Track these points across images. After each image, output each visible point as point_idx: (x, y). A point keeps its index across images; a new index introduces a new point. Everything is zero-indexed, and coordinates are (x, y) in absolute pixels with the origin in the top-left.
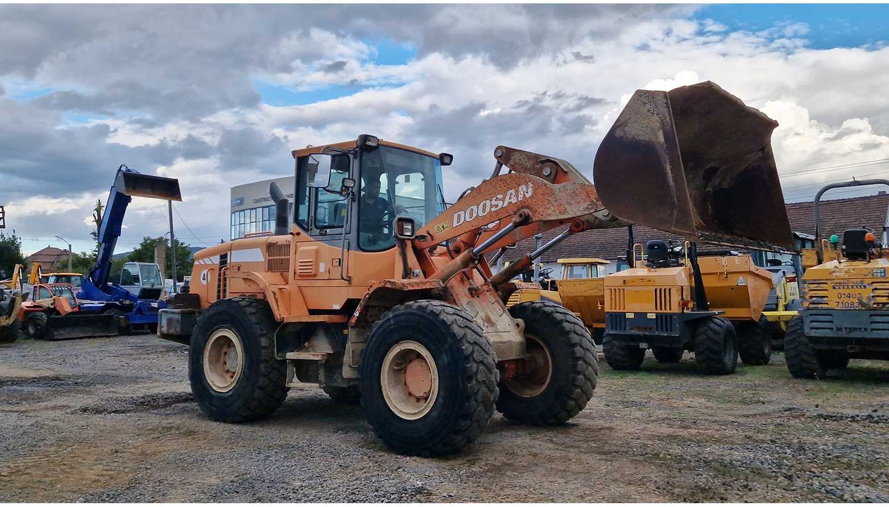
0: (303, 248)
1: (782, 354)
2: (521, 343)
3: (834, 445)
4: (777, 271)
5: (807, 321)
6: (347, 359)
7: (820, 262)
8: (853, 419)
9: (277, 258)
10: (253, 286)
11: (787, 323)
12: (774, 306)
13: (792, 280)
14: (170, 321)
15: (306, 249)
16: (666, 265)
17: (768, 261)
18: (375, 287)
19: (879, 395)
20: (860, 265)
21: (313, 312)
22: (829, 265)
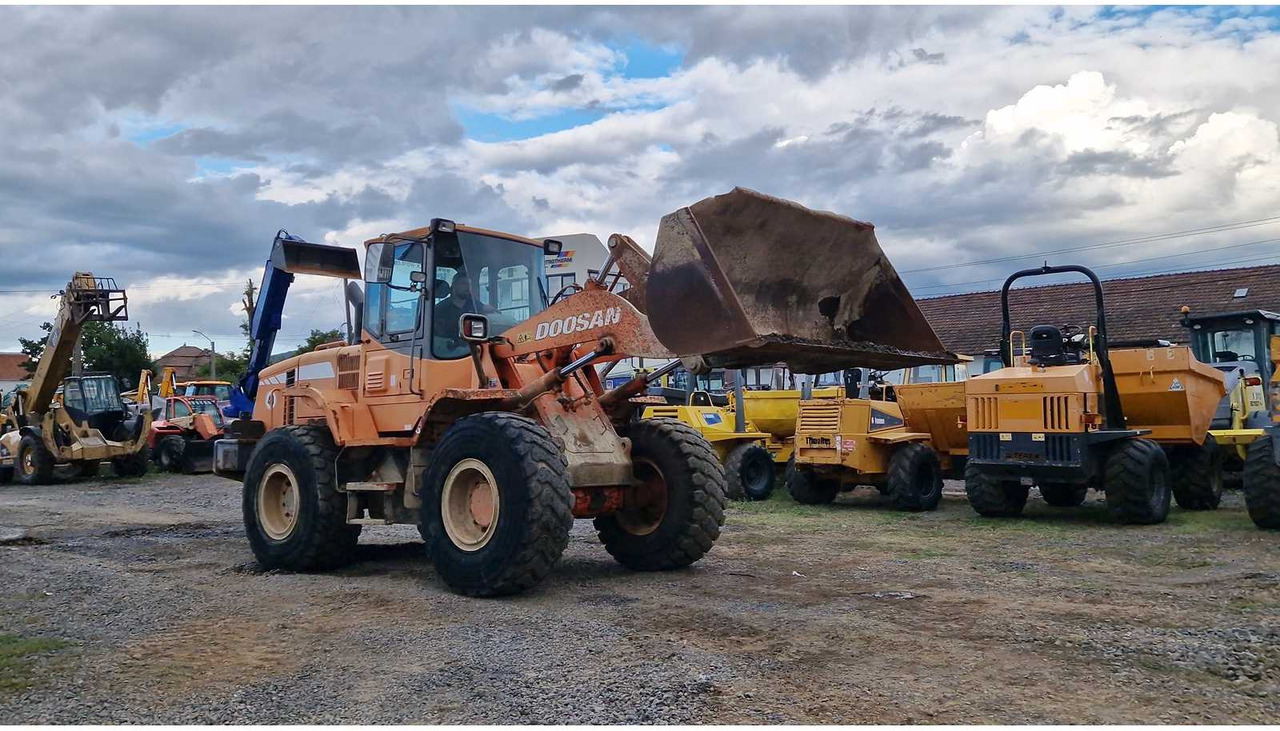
1: (1239, 493)
4: (1230, 369)
11: (1246, 447)
12: (1227, 422)
13: (1255, 382)
16: (1060, 362)
17: (1216, 355)
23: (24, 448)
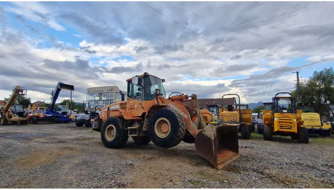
0: (130, 102)
4: (213, 113)
6: (145, 125)
7: (223, 111)
9: (123, 106)
10: (118, 112)
13: (216, 115)
14: (95, 125)
15: (132, 102)
18: (151, 106)
20: (231, 112)
21: (133, 117)
22: (225, 112)
23: (1, 118)
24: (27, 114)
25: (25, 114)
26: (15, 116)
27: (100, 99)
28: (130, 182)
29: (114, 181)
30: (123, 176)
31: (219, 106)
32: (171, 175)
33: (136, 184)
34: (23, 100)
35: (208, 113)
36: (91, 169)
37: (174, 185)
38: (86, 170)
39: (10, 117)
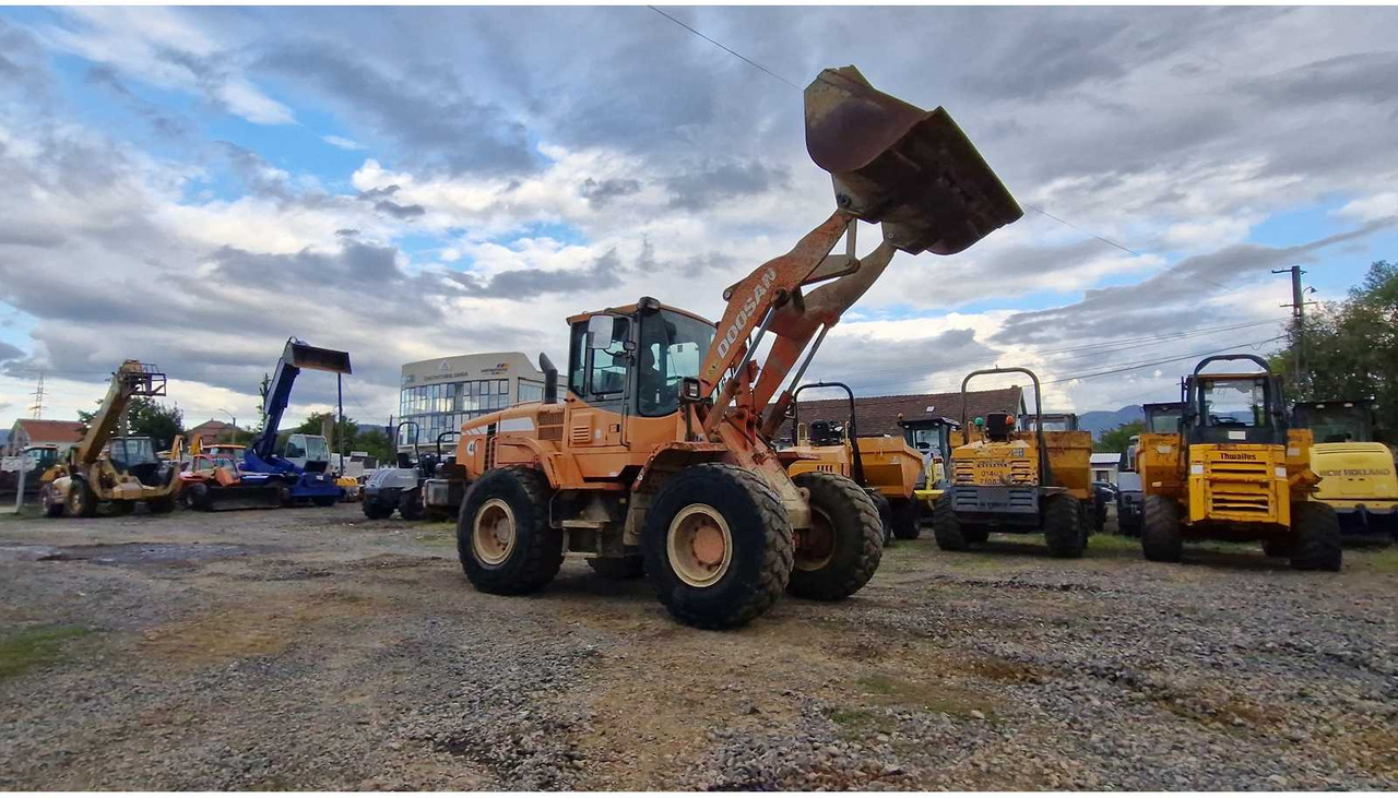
0: (577, 414)
1: (930, 530)
2: (807, 513)
3: (982, 607)
4: (925, 453)
5: (954, 497)
6: (629, 526)
7: (966, 443)
8: (997, 585)
9: (549, 426)
10: (527, 452)
11: (934, 501)
12: (923, 486)
13: (939, 461)
14: (437, 492)
15: (581, 416)
16: (827, 444)
17: (919, 444)
18: (660, 450)
19: (1017, 564)
20: (1001, 445)
21: (587, 480)
22: (974, 445)
23: (73, 490)
24: (171, 472)
25: (163, 472)
26: (125, 481)
27: (457, 410)
28: (589, 717)
29: (527, 712)
30: (561, 695)
31: (950, 425)
32: (751, 691)
33: (616, 722)
34: (151, 418)
35: (904, 453)
36: (433, 669)
37: (766, 726)
38: (415, 675)
39: (108, 483)
